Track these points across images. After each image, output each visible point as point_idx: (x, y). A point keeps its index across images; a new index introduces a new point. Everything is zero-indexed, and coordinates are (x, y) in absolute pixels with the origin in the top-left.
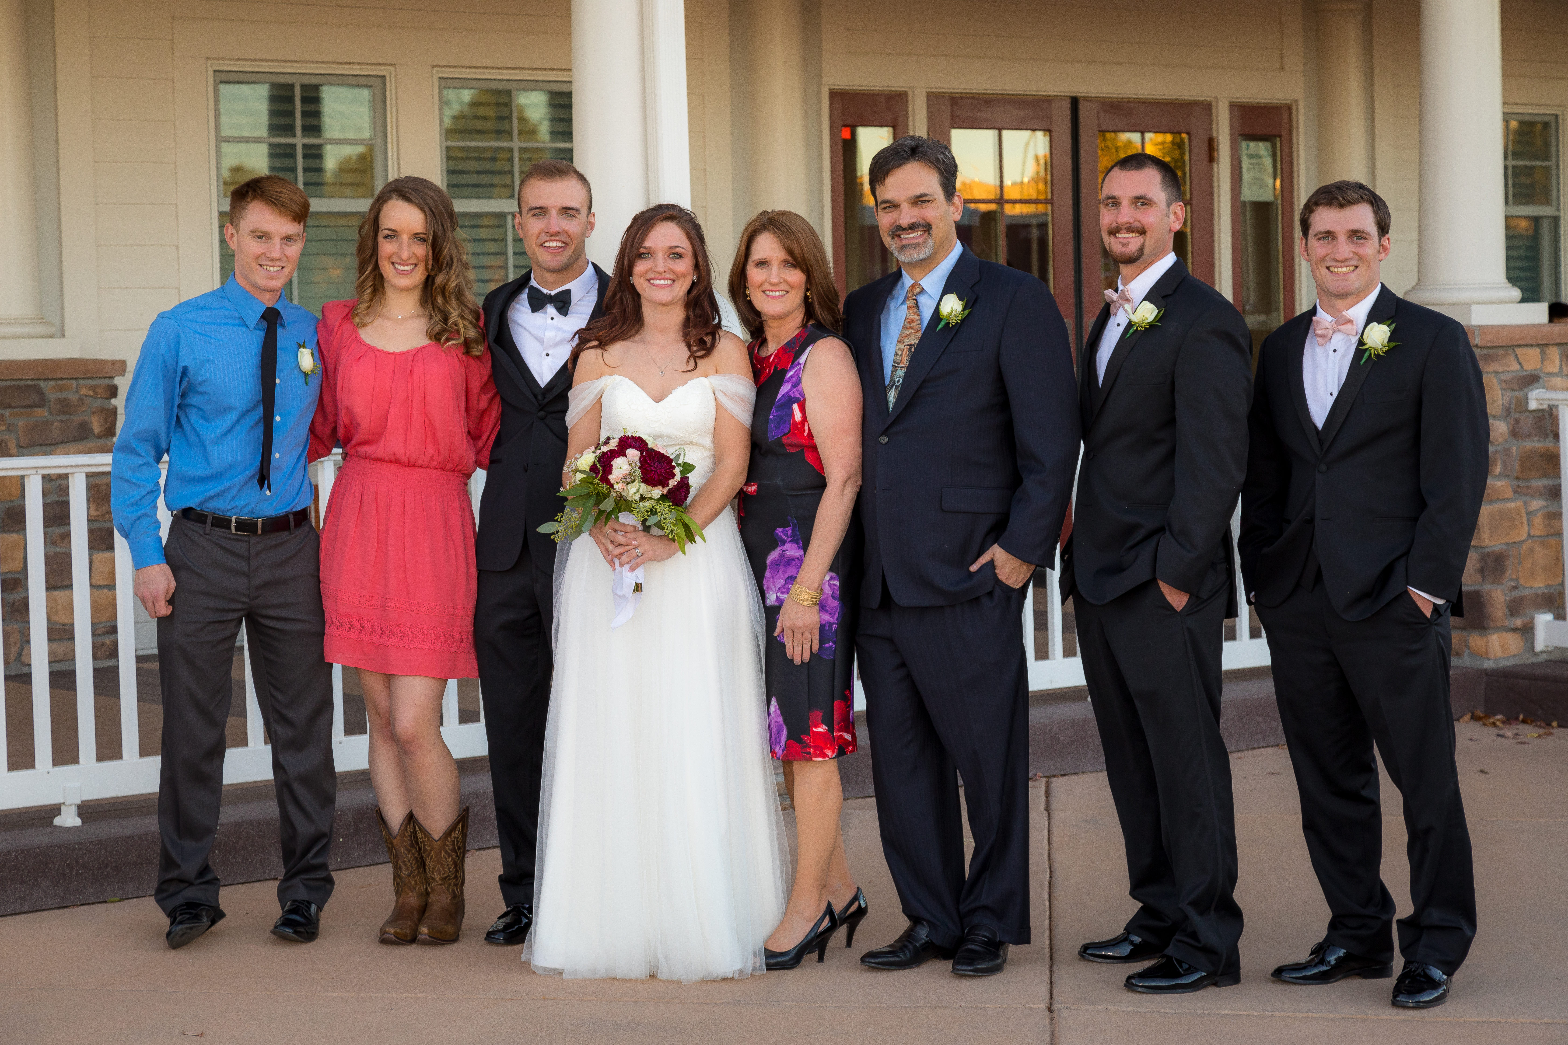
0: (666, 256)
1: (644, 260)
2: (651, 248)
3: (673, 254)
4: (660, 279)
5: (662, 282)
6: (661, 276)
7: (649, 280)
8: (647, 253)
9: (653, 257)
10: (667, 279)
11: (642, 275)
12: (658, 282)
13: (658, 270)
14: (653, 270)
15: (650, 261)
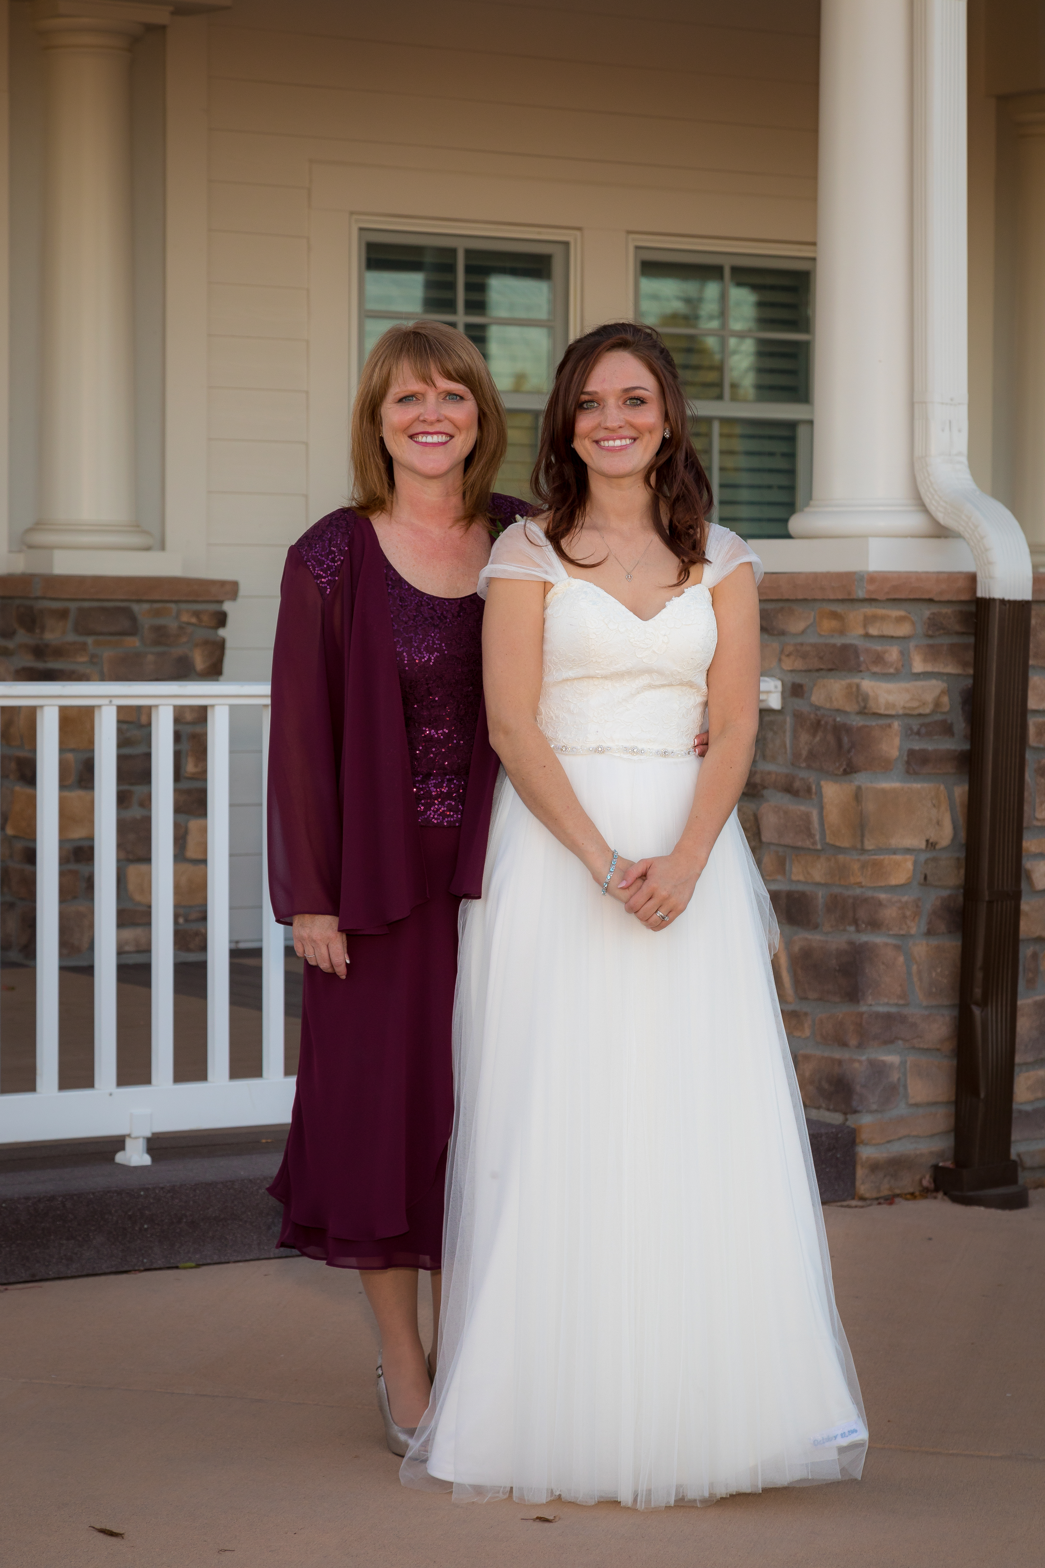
0: (620, 403)
1: (587, 411)
2: (596, 393)
3: (631, 399)
4: (614, 440)
5: (618, 443)
6: (615, 435)
7: (597, 442)
8: (592, 401)
9: (601, 407)
10: (625, 438)
11: (587, 436)
12: (611, 443)
13: (609, 425)
14: (602, 425)
15: (597, 413)
